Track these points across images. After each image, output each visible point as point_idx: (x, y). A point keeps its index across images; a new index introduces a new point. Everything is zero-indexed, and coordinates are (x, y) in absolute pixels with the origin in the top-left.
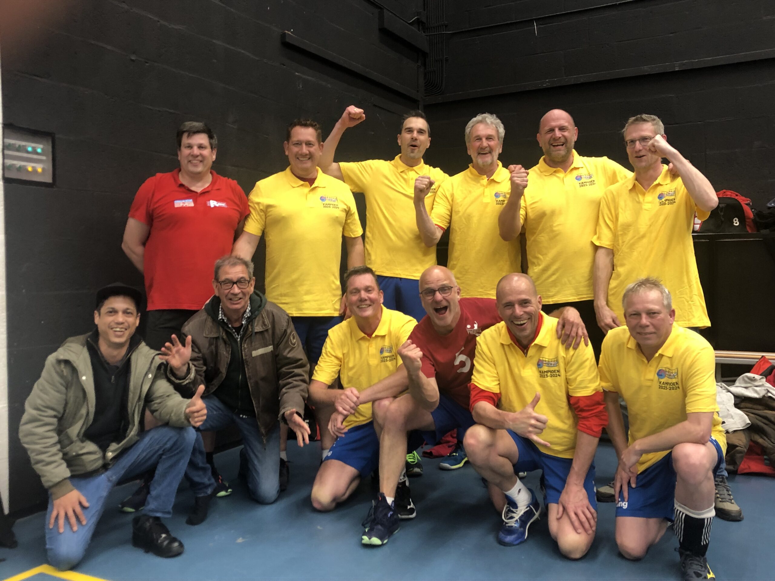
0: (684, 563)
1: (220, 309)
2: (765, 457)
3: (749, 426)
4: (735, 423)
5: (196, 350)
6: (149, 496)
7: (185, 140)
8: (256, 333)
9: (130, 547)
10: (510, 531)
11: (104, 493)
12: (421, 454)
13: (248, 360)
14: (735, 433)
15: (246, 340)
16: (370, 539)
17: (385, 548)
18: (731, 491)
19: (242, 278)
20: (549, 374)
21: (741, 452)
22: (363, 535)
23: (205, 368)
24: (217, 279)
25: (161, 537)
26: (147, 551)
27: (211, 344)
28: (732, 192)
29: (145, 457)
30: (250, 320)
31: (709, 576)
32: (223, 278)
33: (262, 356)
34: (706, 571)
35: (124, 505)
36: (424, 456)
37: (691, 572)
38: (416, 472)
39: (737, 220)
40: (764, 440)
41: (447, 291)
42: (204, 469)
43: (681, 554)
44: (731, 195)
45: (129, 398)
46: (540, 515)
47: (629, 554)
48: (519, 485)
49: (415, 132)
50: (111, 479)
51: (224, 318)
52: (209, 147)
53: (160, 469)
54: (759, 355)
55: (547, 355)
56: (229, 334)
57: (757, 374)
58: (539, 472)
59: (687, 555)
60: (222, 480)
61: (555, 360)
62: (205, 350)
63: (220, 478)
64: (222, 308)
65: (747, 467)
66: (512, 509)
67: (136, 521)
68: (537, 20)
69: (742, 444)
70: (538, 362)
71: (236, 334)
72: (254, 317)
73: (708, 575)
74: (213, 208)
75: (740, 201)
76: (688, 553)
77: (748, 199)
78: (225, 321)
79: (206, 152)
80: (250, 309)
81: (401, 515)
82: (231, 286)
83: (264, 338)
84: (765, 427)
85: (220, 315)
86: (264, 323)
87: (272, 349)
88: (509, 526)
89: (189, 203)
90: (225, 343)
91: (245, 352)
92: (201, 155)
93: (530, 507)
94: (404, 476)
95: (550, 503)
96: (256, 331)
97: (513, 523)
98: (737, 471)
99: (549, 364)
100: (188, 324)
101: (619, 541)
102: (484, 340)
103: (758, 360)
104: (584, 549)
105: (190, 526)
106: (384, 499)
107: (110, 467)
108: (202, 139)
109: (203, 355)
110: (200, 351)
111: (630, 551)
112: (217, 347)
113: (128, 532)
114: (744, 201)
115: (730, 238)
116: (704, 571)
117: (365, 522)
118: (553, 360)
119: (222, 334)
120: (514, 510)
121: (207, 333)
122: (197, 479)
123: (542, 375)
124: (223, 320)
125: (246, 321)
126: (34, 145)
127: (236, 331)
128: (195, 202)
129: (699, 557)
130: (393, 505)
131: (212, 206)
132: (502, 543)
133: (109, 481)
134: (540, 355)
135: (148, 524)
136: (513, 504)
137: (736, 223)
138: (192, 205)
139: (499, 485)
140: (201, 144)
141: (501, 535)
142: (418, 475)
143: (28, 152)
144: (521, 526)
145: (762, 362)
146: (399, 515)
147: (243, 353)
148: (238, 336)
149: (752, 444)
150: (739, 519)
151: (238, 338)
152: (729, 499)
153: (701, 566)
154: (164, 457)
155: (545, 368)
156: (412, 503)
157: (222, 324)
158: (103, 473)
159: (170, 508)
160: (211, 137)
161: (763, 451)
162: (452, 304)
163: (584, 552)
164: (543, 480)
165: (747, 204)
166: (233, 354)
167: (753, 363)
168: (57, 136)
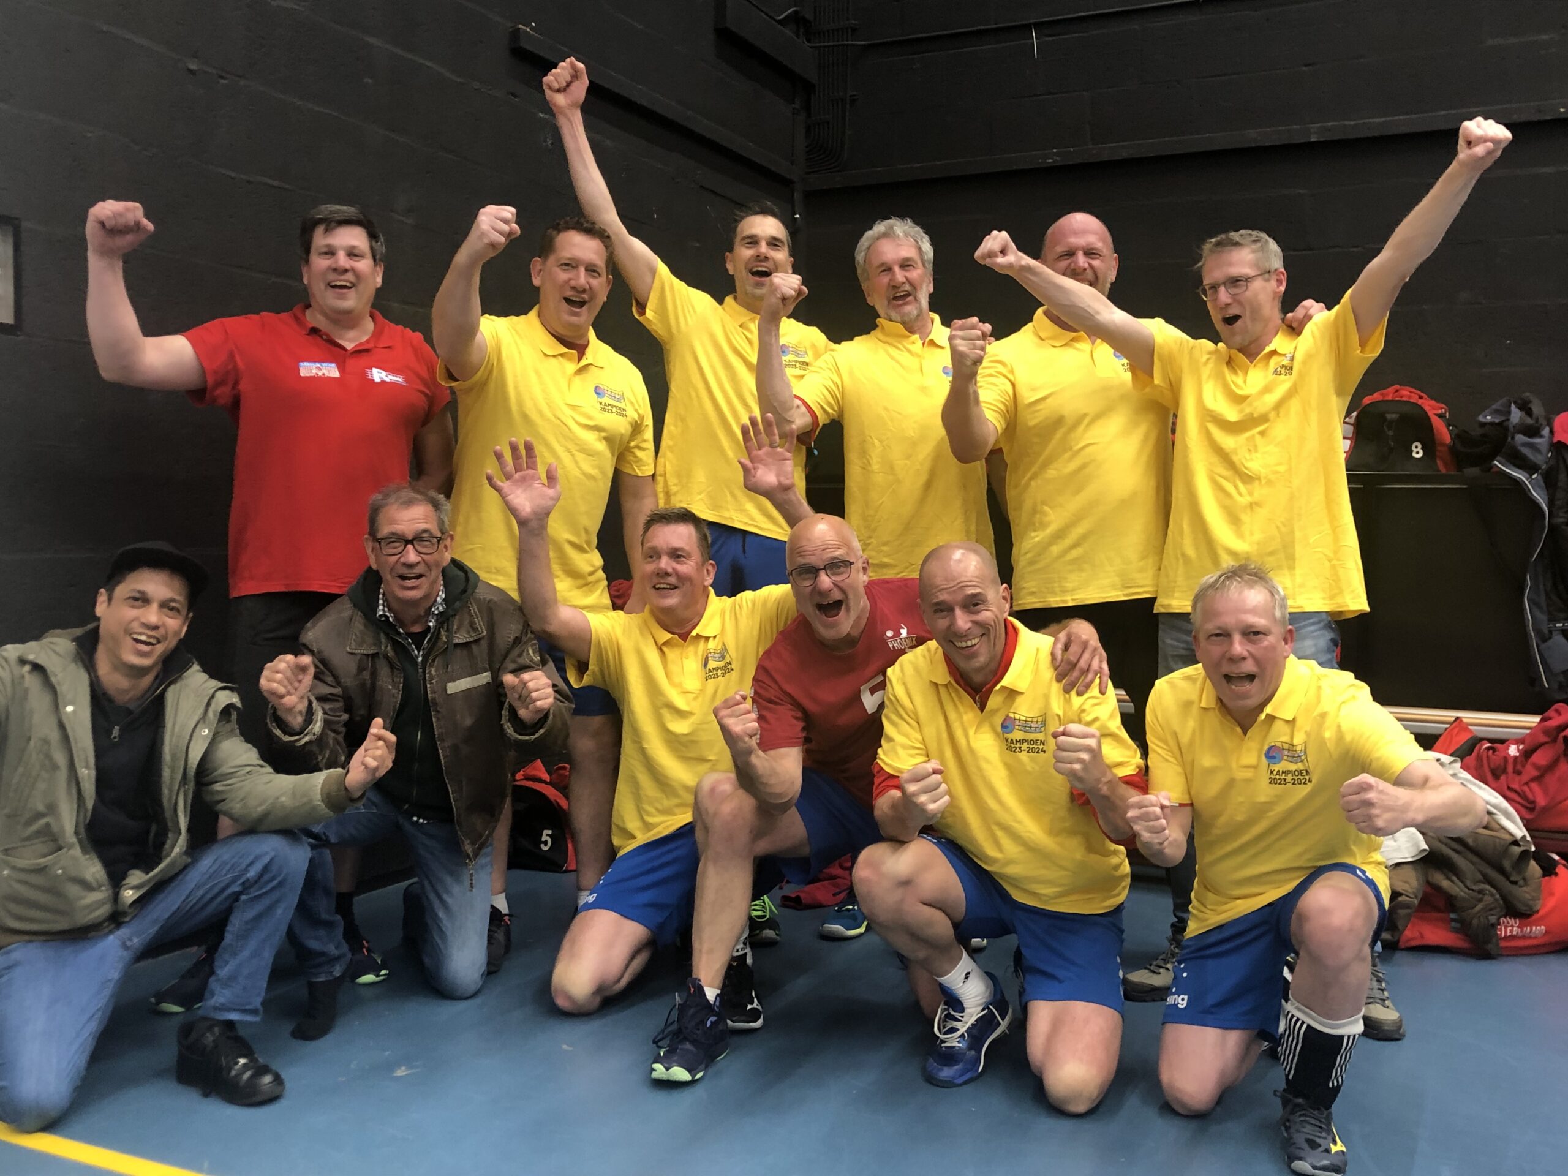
0: (1288, 1120)
1: (381, 596)
2: (1453, 916)
3: (1425, 854)
4: (1398, 849)
5: (330, 679)
6: (212, 979)
7: (320, 239)
8: (456, 645)
9: (173, 1086)
10: (950, 1057)
11: (115, 975)
12: (779, 901)
13: (437, 700)
14: (1398, 868)
15: (433, 661)
16: (667, 1069)
17: (698, 1091)
18: (1386, 982)
19: (425, 531)
20: (1025, 746)
21: (1407, 906)
22: (655, 1062)
23: (345, 717)
24: (373, 533)
25: (237, 1063)
26: (206, 1095)
27: (361, 669)
28: (1414, 390)
29: (202, 897)
30: (444, 619)
31: (1334, 1149)
32: (385, 530)
33: (467, 693)
34: (1330, 1138)
35: (161, 997)
36: (784, 906)
37: (1300, 1139)
38: (766, 938)
39: (1420, 446)
40: (1452, 881)
41: (842, 569)
42: (329, 925)
43: (1285, 1103)
44: (1410, 397)
45: (163, 779)
46: (1009, 1027)
47: (1184, 1105)
48: (965, 963)
49: (763, 244)
50: (129, 943)
51: (387, 614)
52: (369, 255)
53: (236, 923)
54: (1450, 715)
55: (1023, 710)
56: (399, 647)
57: (1445, 753)
58: (1012, 940)
59: (1297, 1105)
60: (369, 950)
61: (1040, 719)
62: (349, 681)
63: (366, 945)
64: (384, 595)
65: (1417, 934)
66: (952, 1013)
67: (186, 1030)
68: (1037, 25)
69: (1410, 890)
70: (1005, 720)
71: (414, 646)
72: (451, 612)
73: (1332, 1146)
74: (378, 383)
75: (1427, 409)
76: (1300, 1101)
77: (1443, 406)
78: (391, 619)
79: (364, 265)
80: (444, 596)
81: (733, 1022)
82: (401, 548)
83: (471, 655)
84: (1454, 856)
85: (381, 607)
86: (472, 625)
87: (489, 679)
88: (946, 1047)
89: (330, 370)
90: (392, 666)
91: (431, 684)
92: (353, 270)
93: (988, 1008)
94: (745, 944)
95: (1031, 1000)
96: (456, 641)
97: (953, 1041)
98: (1398, 941)
99: (1025, 726)
100: (314, 626)
101: (1165, 1076)
102: (901, 675)
103: (1447, 726)
104: (1095, 1094)
105: (300, 1042)
106: (700, 990)
107: (127, 919)
108: (354, 237)
109: (345, 689)
110: (338, 683)
111: (1186, 1099)
112: (374, 674)
113: (168, 1052)
114: (1433, 409)
115: (1404, 483)
116: (1325, 1138)
117: (661, 1036)
118: (1035, 720)
119: (386, 647)
120: (957, 1015)
121: (353, 646)
122: (314, 944)
123: (1012, 746)
124: (387, 617)
125: (437, 621)
127: (413, 642)
128: (341, 369)
129: (1319, 1109)
130: (718, 1003)
131: (377, 379)
132: (931, 1080)
133: (125, 947)
134: (1011, 707)
135: (209, 1038)
136: (955, 1003)
137: (1418, 453)
138: (335, 373)
139: (925, 964)
140: (354, 247)
141: (932, 1064)
142: (771, 944)
144: (970, 1047)
145: (1456, 730)
146: (729, 1022)
147: (428, 686)
148: (419, 652)
149: (1429, 890)
150: (1397, 1036)
151: (417, 657)
152: (1381, 999)
153: (1321, 1127)
154: (243, 897)
155: (1017, 735)
156: (755, 1000)
157: (384, 627)
158: (111, 932)
159: (257, 1002)
160: (372, 236)
161: (1450, 903)
162: (851, 596)
163: (1094, 1101)
164: (1018, 957)
165: (1441, 416)
166: (407, 688)
167: (1439, 732)
168: (25, 225)
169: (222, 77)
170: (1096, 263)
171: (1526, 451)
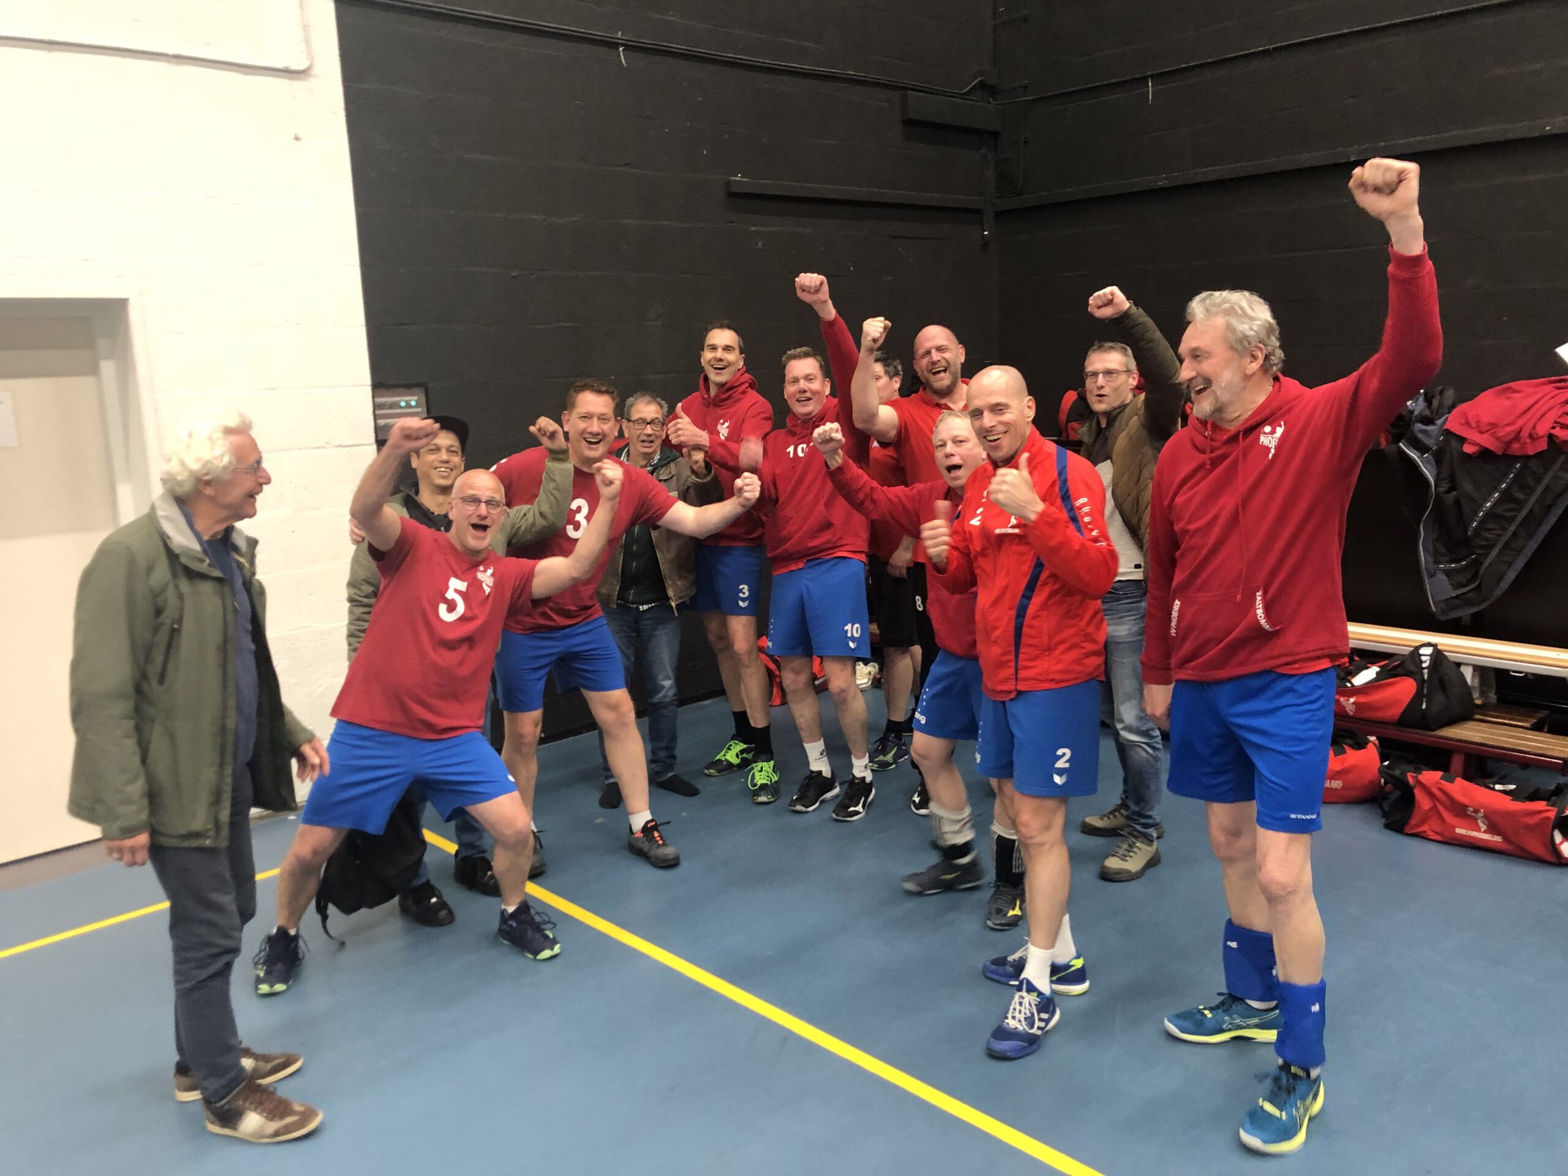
49: (720, 350)
68: (1154, 77)
126: (407, 398)
143: (400, 407)
168: (430, 385)
169: (532, 274)
170: (947, 355)
171: (1420, 436)
